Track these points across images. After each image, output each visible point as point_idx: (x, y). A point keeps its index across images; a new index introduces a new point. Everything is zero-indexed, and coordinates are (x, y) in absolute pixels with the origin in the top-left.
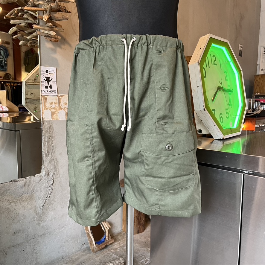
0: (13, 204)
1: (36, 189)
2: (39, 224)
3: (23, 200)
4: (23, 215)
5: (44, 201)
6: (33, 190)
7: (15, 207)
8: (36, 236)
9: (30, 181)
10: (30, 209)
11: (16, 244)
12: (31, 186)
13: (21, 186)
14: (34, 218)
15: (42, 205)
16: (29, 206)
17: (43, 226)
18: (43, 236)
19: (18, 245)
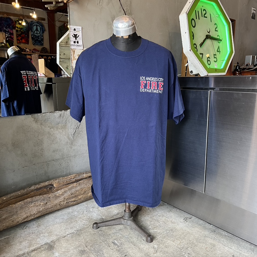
0: (52, 130)
1: (69, 121)
2: (71, 148)
3: (59, 128)
4: (60, 139)
5: (75, 131)
6: (66, 121)
7: (53, 132)
8: (69, 156)
9: (64, 114)
10: (65, 135)
11: (55, 159)
12: (64, 118)
13: (58, 117)
14: (68, 143)
15: (73, 133)
16: (64, 133)
17: (74, 150)
18: (74, 156)
19: (57, 160)
